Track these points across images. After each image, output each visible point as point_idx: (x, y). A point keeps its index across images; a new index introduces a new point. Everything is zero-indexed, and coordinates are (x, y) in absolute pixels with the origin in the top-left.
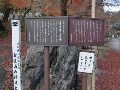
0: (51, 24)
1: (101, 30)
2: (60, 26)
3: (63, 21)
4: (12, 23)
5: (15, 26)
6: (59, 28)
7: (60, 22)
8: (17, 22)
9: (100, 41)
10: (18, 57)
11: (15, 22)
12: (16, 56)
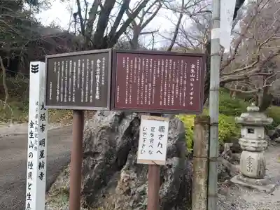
0: (83, 66)
1: (195, 78)
2: (98, 70)
3: (104, 59)
4: (31, 67)
5: (35, 72)
6: (95, 74)
7: (98, 61)
8: (38, 65)
9: (191, 103)
10: (36, 128)
11: (35, 66)
12: (34, 126)
